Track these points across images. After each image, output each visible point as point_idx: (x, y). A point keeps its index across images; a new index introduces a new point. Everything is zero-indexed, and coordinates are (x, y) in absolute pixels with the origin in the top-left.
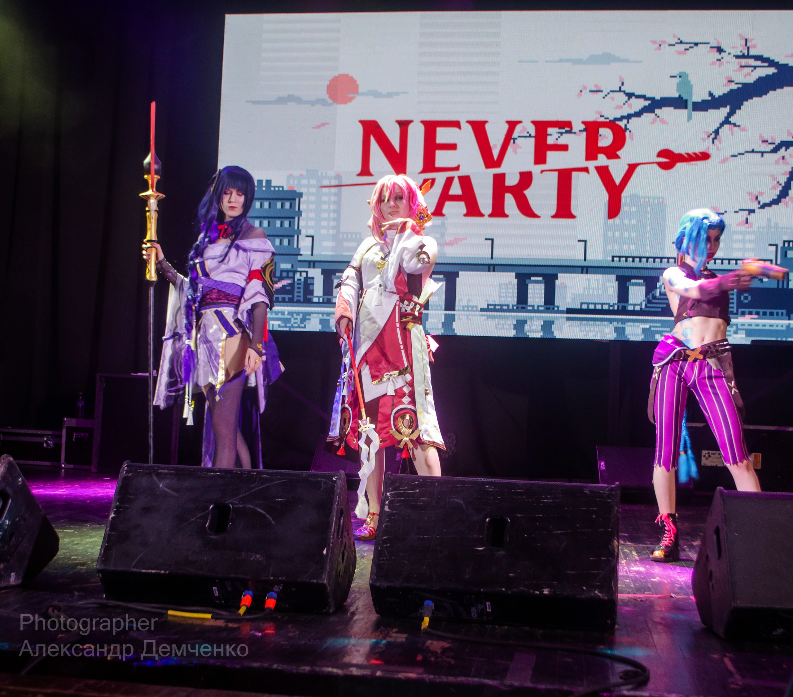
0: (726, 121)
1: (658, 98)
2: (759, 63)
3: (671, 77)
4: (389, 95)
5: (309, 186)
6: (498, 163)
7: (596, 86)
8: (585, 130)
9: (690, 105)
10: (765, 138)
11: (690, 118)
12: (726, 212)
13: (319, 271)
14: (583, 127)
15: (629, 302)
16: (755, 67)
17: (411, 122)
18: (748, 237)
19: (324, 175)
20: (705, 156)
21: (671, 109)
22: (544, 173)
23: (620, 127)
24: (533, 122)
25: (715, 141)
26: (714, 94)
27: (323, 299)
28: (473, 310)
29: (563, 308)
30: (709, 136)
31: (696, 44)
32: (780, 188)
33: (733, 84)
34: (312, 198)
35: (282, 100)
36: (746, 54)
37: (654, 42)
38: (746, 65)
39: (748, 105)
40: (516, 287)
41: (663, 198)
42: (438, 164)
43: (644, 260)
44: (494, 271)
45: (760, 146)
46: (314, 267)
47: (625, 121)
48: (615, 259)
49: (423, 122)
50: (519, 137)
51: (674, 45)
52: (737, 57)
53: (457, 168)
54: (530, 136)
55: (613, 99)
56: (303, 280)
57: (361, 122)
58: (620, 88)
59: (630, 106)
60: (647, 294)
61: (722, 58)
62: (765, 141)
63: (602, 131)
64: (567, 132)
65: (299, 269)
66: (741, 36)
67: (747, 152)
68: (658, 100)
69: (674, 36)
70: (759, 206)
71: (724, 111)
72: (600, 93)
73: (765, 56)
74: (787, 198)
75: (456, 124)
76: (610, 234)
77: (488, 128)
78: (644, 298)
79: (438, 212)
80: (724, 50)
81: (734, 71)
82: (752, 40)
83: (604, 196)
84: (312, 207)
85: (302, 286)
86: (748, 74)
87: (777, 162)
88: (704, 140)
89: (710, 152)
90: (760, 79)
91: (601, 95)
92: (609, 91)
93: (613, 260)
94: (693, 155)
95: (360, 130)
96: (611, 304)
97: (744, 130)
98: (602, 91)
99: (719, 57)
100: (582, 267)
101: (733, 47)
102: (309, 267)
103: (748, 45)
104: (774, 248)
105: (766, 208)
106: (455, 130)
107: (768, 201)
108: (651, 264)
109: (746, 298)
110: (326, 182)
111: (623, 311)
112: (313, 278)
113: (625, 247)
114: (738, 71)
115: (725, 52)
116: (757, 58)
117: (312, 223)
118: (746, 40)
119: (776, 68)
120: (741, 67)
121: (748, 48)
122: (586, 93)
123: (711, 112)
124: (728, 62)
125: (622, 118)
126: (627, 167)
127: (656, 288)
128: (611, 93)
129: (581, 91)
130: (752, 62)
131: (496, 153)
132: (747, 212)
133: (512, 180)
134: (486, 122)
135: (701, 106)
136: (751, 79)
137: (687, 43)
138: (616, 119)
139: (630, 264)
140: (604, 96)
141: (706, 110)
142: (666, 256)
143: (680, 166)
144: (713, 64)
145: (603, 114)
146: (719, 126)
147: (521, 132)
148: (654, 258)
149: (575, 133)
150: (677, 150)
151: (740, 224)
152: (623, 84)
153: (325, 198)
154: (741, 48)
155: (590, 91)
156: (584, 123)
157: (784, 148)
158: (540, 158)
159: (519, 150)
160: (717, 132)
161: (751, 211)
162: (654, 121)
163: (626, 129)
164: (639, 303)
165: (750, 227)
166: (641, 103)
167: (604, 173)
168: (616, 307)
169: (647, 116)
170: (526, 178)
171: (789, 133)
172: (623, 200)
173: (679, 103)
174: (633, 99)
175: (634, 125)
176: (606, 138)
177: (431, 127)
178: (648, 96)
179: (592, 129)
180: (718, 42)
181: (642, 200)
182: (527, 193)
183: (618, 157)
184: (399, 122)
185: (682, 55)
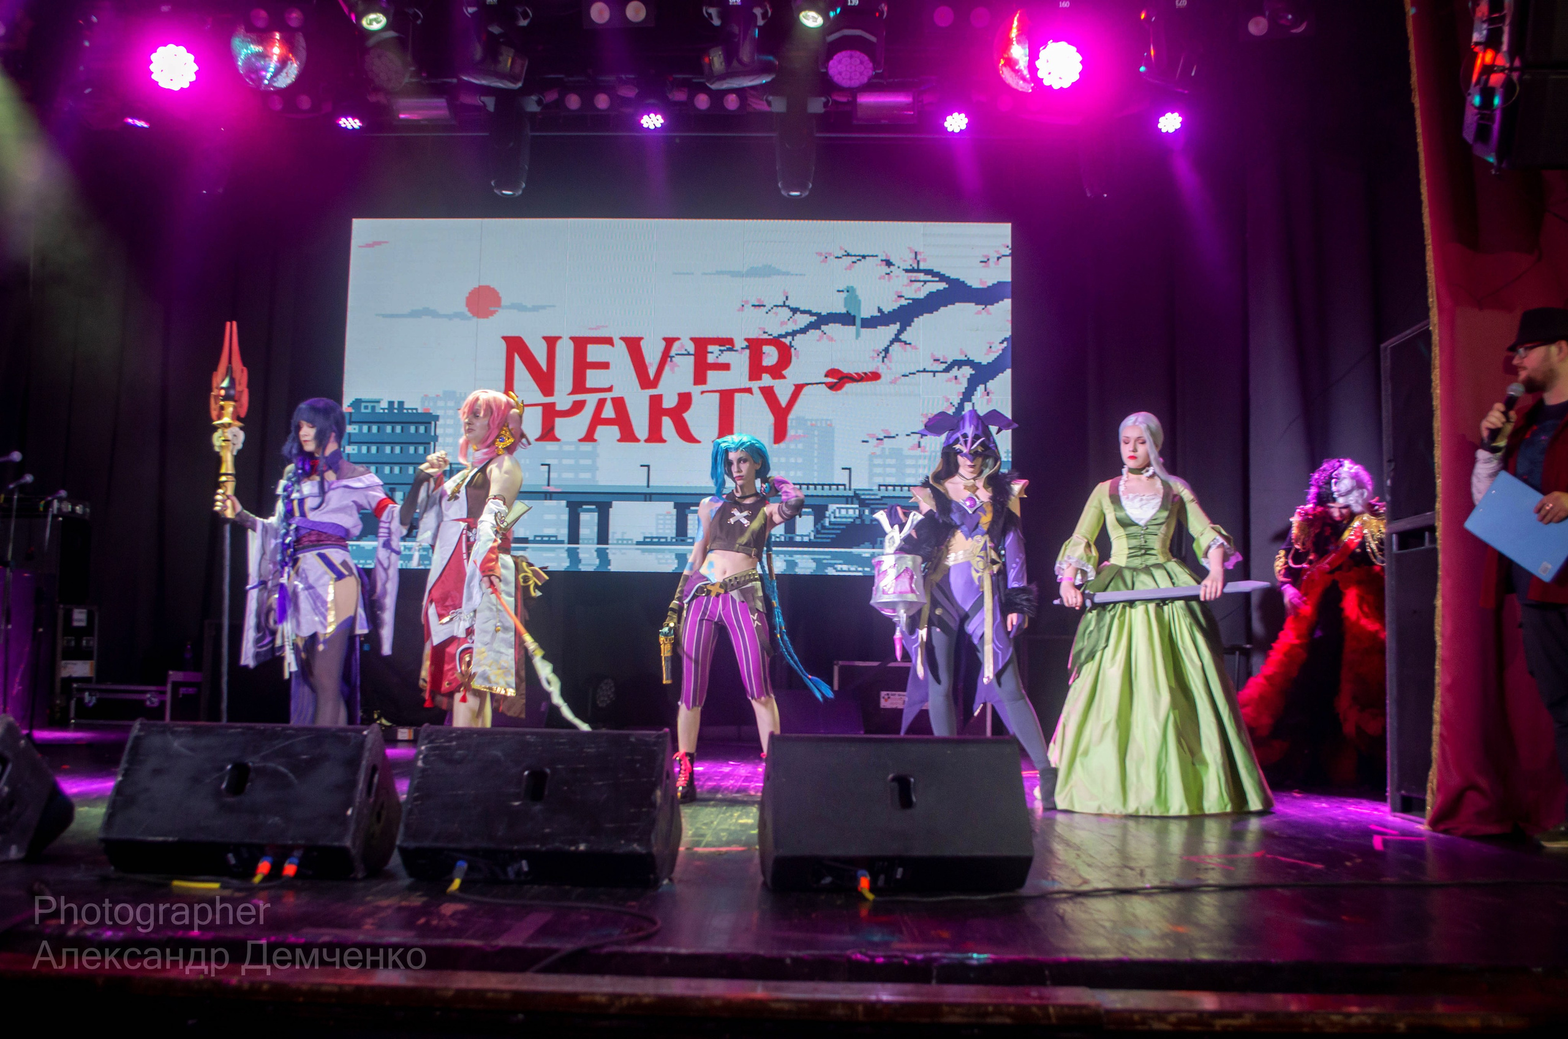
0: (896, 339)
1: (824, 313)
2: (929, 278)
3: (838, 291)
4: (535, 308)
5: (446, 408)
6: (654, 384)
7: (759, 300)
8: (747, 347)
9: (858, 322)
10: (936, 357)
11: (858, 335)
12: (896, 434)
14: (746, 344)
15: (798, 532)
16: (925, 282)
17: (559, 338)
18: (921, 462)
20: (875, 376)
21: (838, 326)
22: (705, 394)
23: (784, 344)
24: (692, 339)
25: (885, 359)
26: (883, 310)
28: (627, 544)
30: (878, 355)
31: (864, 257)
33: (903, 299)
35: (415, 314)
37: (820, 254)
38: (916, 279)
39: (918, 322)
40: (675, 517)
41: (830, 420)
42: (589, 385)
44: (650, 500)
45: (932, 365)
47: (790, 338)
49: (572, 338)
50: (677, 355)
51: (841, 258)
52: (907, 271)
53: (610, 389)
54: (689, 354)
55: (776, 314)
57: (504, 338)
58: (784, 302)
59: (795, 322)
60: (816, 524)
61: (891, 272)
62: (937, 360)
63: (766, 349)
64: (729, 350)
66: (910, 248)
67: (918, 371)
68: (824, 316)
69: (841, 248)
71: (895, 328)
72: (763, 308)
73: (935, 270)
75: (609, 341)
77: (643, 344)
78: (812, 528)
79: (589, 437)
80: (893, 263)
81: (904, 285)
82: (920, 253)
83: (771, 419)
84: (450, 431)
86: (919, 289)
87: (950, 380)
88: (873, 358)
89: (880, 371)
90: (931, 293)
91: (764, 310)
92: (772, 306)
94: (863, 375)
95: (503, 347)
97: (915, 348)
98: (764, 306)
99: (888, 271)
101: (902, 261)
103: (919, 258)
106: (608, 347)
108: (819, 491)
111: (791, 542)
113: (792, 474)
114: (908, 285)
115: (894, 265)
116: (928, 272)
118: (916, 253)
119: (947, 283)
120: (911, 281)
121: (918, 262)
122: (748, 308)
123: (880, 328)
124: (897, 277)
125: (787, 334)
126: (793, 388)
127: (825, 517)
128: (775, 308)
129: (743, 306)
130: (922, 276)
131: (652, 372)
132: (919, 435)
133: (670, 402)
134: (641, 338)
135: (870, 323)
136: (921, 295)
137: (855, 256)
138: (781, 336)
140: (767, 311)
141: (875, 327)
142: (835, 482)
143: (849, 387)
144: (882, 278)
145: (766, 330)
146: (888, 343)
147: (679, 349)
148: (823, 485)
149: (736, 351)
150: (845, 369)
151: (912, 448)
152: (787, 298)
154: (911, 262)
155: (754, 306)
156: (747, 340)
157: (956, 367)
158: (700, 378)
159: (676, 369)
160: (886, 350)
162: (820, 338)
163: (791, 346)
164: (807, 533)
165: (924, 451)
166: (806, 320)
167: (769, 394)
168: (783, 539)
169: (813, 334)
170: (685, 400)
171: (962, 352)
172: (789, 423)
173: (847, 319)
174: (798, 315)
175: (799, 342)
176: (771, 356)
177: (581, 344)
178: (814, 311)
179: (755, 346)
180: (887, 255)
181: (809, 423)
182: (686, 416)
183: (784, 377)
184: (544, 338)
185: (849, 268)
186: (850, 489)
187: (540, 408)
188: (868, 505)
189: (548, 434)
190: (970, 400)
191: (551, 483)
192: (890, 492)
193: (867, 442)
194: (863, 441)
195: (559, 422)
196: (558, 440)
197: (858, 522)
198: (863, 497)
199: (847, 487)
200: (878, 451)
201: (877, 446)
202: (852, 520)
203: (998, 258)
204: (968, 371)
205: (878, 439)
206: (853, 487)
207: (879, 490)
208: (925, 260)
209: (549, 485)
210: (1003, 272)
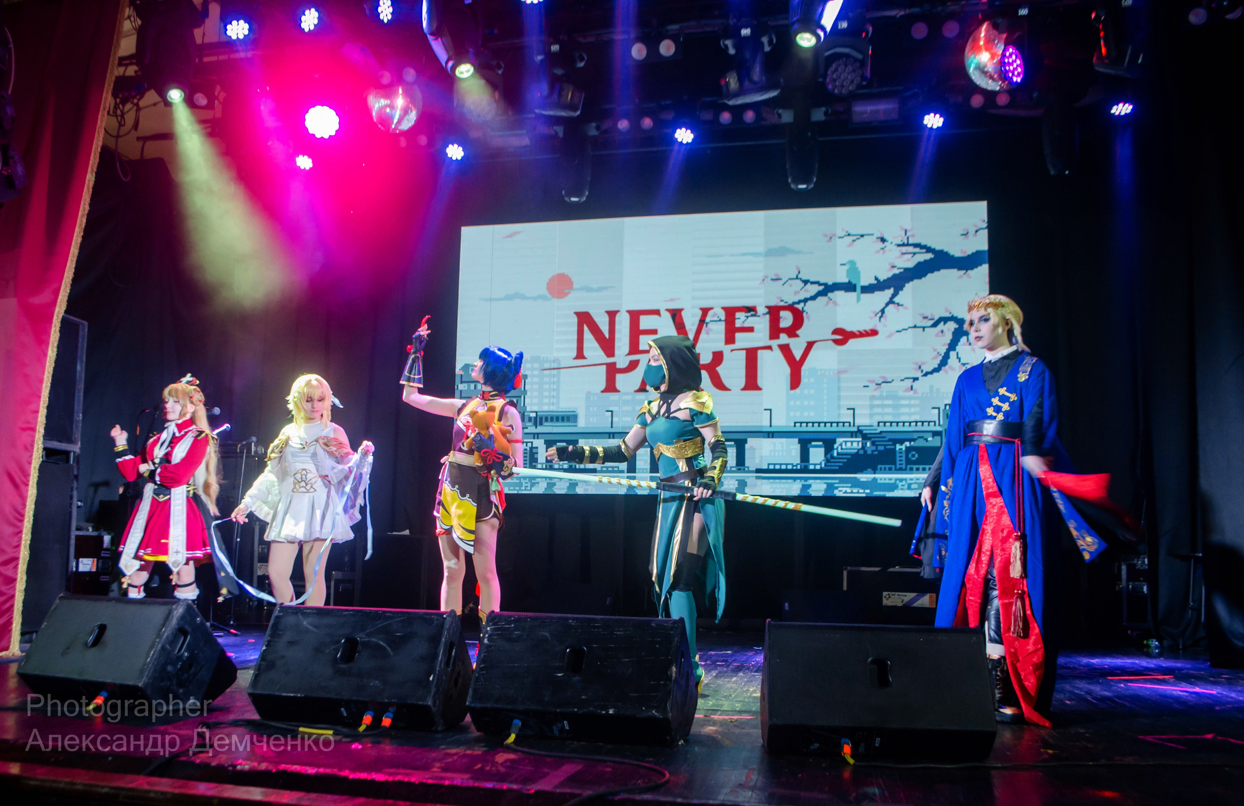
0: (891, 302)
1: (830, 283)
2: (917, 250)
3: (842, 265)
4: (600, 289)
5: (533, 369)
7: (776, 275)
8: (767, 313)
9: (858, 289)
10: (925, 316)
11: (858, 300)
12: (893, 380)
13: (542, 441)
14: (766, 310)
15: (811, 462)
16: (915, 254)
17: (618, 311)
18: (913, 402)
19: (545, 359)
20: (874, 333)
21: (842, 293)
22: (734, 352)
23: (797, 310)
24: (724, 308)
25: (882, 319)
26: (879, 279)
27: (546, 466)
29: (753, 468)
30: (876, 315)
31: (862, 236)
32: (940, 358)
33: (896, 269)
34: (536, 380)
35: (509, 298)
36: (906, 242)
37: (825, 236)
38: (907, 252)
39: (909, 287)
42: (641, 348)
43: (822, 425)
45: (921, 322)
46: (538, 438)
47: (802, 305)
48: (797, 424)
49: (629, 312)
50: (711, 321)
51: (842, 237)
52: (899, 245)
54: (720, 320)
55: (791, 285)
56: (528, 449)
57: (575, 313)
58: (797, 276)
59: (806, 291)
60: (826, 454)
61: (885, 247)
62: (925, 318)
63: (783, 314)
64: (752, 316)
65: (525, 440)
68: (830, 286)
69: (843, 230)
70: (922, 374)
71: (889, 293)
72: (779, 281)
73: (923, 243)
74: (947, 367)
75: (657, 312)
76: (792, 403)
77: (684, 314)
78: (823, 459)
80: (887, 239)
81: (897, 258)
82: (910, 231)
83: (785, 370)
84: (536, 387)
85: (528, 455)
86: (909, 260)
87: (937, 335)
88: (871, 318)
89: (877, 329)
90: (919, 264)
91: (780, 282)
92: (787, 279)
93: (795, 426)
94: (864, 332)
95: (575, 320)
96: (795, 464)
97: (906, 308)
98: (781, 279)
99: (883, 246)
100: (768, 433)
101: (895, 237)
102: (534, 438)
103: (908, 234)
104: (937, 410)
105: (929, 376)
106: (656, 317)
107: (930, 370)
108: (828, 428)
109: (913, 456)
110: (547, 366)
111: (805, 470)
112: (537, 448)
113: (806, 414)
114: (900, 257)
115: (887, 241)
116: (916, 245)
117: (535, 401)
118: (906, 231)
119: (933, 254)
120: (903, 254)
121: (908, 238)
122: (768, 281)
123: (877, 293)
124: (891, 250)
125: (799, 302)
126: (805, 345)
127: (833, 449)
128: (790, 282)
129: (764, 280)
130: (911, 249)
132: (912, 380)
134: (681, 310)
135: (869, 289)
136: (910, 264)
137: (854, 235)
138: (795, 303)
139: (810, 428)
140: (783, 283)
141: (873, 292)
142: (841, 420)
143: (852, 342)
144: (878, 252)
145: (783, 299)
146: (884, 305)
147: (713, 317)
148: (831, 423)
150: (849, 328)
151: (906, 391)
152: (799, 272)
153: (546, 379)
154: (901, 238)
155: (772, 280)
156: (767, 307)
158: (730, 339)
159: (711, 333)
160: (883, 311)
161: (917, 379)
162: (828, 303)
163: (803, 311)
164: (819, 463)
165: (915, 392)
166: (816, 289)
167: (785, 350)
168: (799, 467)
169: (821, 300)
170: (718, 357)
171: (947, 310)
172: (803, 373)
173: (849, 287)
174: (809, 285)
175: (810, 307)
176: (786, 319)
177: (635, 316)
178: (822, 281)
179: (774, 312)
180: (881, 234)
181: (819, 373)
182: (719, 369)
183: (797, 336)
184: (608, 312)
185: (850, 245)
186: (854, 425)
187: (604, 367)
188: (869, 439)
189: (611, 387)
190: (955, 350)
191: (614, 425)
192: (888, 428)
193: (868, 386)
194: (865, 386)
195: (619, 377)
196: (619, 391)
197: (861, 452)
198: (864, 432)
199: (852, 424)
200: (877, 393)
201: (876, 390)
202: (856, 451)
203: (976, 231)
204: (952, 326)
205: (877, 384)
206: (856, 424)
207: (878, 425)
208: (913, 236)
209: (612, 427)
210: (981, 242)
